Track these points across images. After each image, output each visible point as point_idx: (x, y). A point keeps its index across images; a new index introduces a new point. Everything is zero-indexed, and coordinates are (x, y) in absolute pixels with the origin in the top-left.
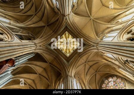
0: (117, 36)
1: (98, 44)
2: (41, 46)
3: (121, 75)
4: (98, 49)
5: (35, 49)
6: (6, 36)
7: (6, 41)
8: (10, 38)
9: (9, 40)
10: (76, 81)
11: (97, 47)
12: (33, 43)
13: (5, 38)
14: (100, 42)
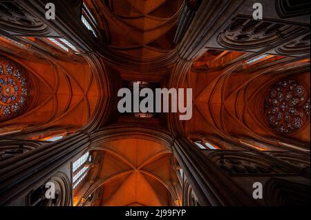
0: (69, 177)
1: (89, 141)
2: (175, 64)
3: (12, 122)
4: (82, 132)
5: (179, 52)
6: (232, 38)
7: (225, 31)
8: (225, 40)
9: (222, 36)
10: (74, 52)
11: (86, 134)
12: (189, 59)
13: (231, 34)
14: (89, 146)
